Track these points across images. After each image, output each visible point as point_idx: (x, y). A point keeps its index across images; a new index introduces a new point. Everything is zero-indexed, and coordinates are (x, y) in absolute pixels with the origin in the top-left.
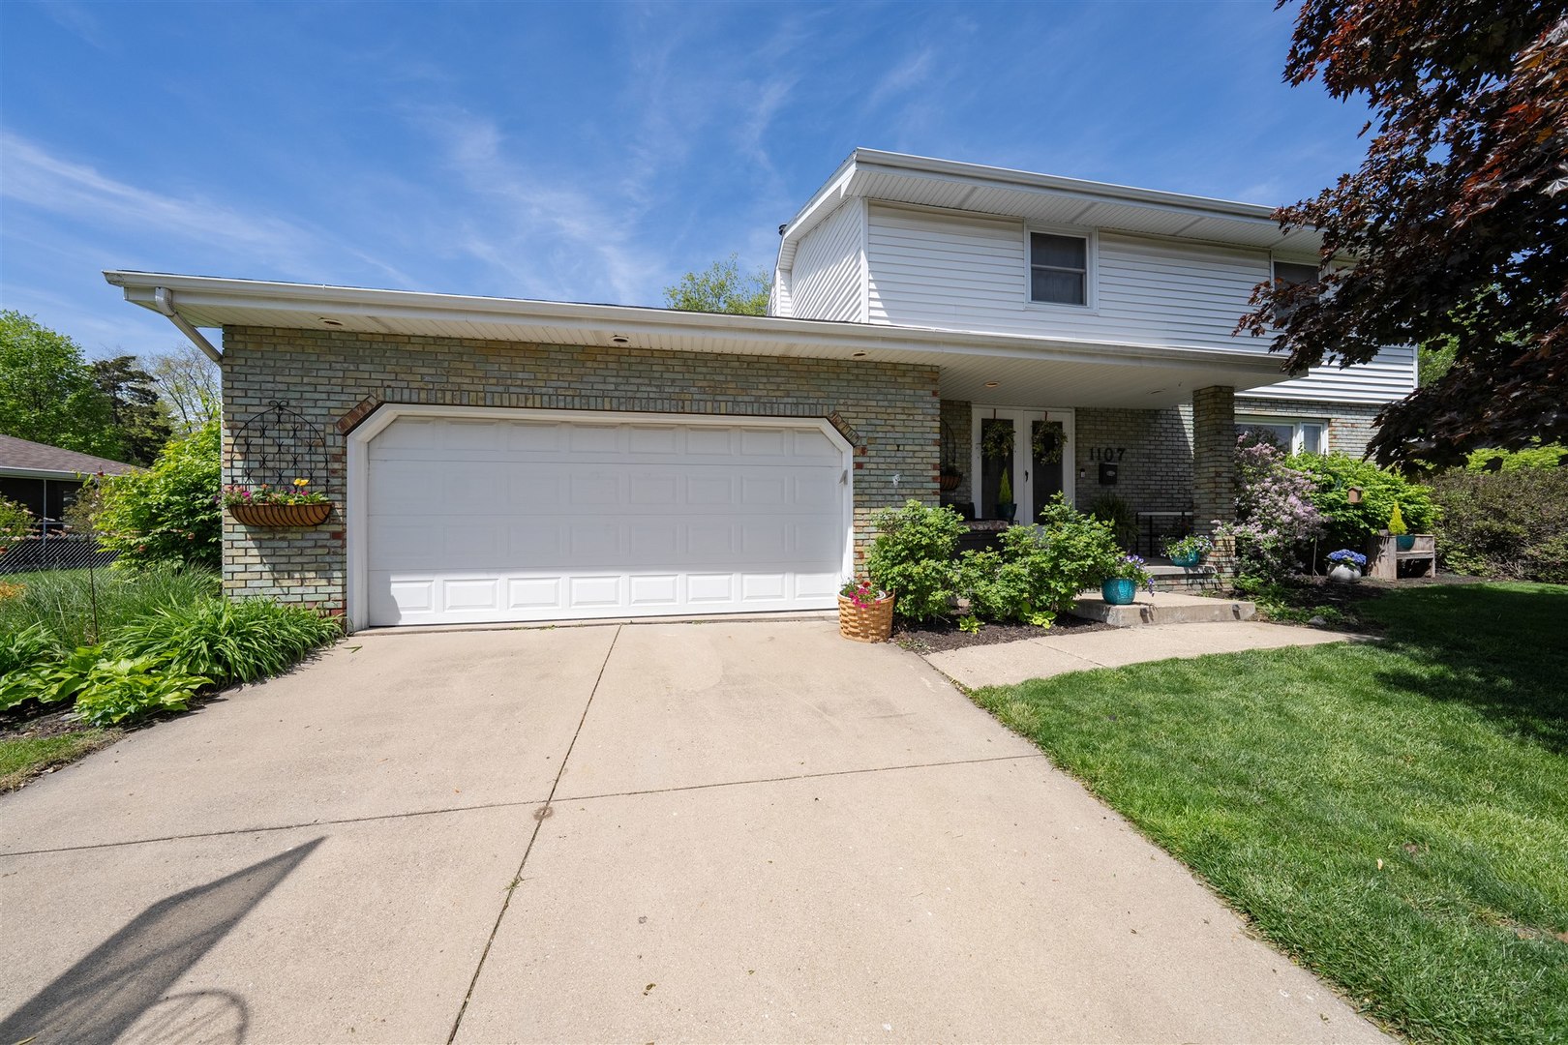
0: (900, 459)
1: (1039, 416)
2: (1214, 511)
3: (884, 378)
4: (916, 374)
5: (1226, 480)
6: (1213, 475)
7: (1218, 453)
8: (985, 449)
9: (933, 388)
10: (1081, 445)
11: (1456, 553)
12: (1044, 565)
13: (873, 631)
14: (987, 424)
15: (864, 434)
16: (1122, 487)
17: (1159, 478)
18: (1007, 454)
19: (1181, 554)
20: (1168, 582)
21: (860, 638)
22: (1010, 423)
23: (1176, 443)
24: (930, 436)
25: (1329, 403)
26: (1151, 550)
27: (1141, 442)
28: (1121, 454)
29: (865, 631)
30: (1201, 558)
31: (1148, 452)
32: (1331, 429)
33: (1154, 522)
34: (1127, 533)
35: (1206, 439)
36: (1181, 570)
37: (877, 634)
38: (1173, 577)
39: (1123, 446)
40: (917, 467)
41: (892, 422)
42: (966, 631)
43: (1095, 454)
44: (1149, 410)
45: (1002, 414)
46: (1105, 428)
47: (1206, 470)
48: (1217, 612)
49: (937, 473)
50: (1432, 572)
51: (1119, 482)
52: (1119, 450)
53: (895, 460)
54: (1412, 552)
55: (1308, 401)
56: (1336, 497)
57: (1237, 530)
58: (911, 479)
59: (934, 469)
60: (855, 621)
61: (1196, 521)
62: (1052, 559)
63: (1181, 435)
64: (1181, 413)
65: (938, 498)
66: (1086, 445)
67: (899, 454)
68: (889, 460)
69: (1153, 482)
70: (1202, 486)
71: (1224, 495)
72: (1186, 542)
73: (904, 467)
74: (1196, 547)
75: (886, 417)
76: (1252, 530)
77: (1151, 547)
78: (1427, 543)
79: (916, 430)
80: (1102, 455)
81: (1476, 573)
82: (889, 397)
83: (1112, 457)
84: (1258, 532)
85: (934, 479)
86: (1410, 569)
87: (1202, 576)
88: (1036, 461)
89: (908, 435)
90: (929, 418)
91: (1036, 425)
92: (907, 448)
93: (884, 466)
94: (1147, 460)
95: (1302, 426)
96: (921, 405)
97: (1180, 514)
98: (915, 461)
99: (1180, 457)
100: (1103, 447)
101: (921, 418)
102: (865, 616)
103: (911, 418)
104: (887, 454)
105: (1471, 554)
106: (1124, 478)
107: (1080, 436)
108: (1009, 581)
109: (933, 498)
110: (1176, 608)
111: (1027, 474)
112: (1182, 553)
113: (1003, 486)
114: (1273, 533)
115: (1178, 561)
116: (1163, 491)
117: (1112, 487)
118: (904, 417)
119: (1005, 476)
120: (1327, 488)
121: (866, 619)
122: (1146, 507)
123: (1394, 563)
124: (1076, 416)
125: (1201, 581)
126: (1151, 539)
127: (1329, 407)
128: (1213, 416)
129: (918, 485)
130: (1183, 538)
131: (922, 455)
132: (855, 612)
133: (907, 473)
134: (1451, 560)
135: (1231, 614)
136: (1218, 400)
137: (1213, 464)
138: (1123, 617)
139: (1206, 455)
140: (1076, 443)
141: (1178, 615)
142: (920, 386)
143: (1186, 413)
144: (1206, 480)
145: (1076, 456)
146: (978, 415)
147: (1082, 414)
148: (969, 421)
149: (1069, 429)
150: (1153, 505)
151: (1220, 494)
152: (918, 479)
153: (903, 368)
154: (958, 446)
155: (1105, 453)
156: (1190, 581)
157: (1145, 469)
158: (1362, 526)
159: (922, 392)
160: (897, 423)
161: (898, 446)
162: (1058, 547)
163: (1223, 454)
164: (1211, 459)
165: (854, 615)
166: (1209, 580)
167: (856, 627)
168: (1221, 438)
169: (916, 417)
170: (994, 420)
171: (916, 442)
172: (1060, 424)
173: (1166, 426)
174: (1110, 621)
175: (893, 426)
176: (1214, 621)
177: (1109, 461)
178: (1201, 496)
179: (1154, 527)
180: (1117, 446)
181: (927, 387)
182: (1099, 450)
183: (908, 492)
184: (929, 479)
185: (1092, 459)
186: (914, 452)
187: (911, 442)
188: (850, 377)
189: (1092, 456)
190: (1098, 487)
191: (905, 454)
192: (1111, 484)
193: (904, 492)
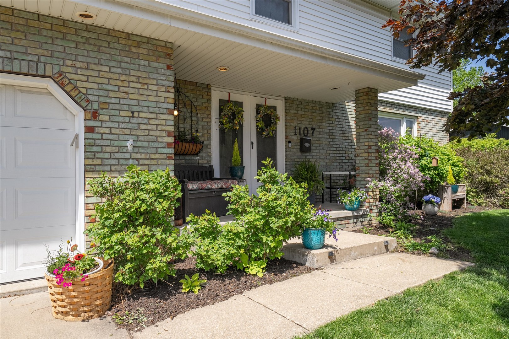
0: (134, 125)
1: (261, 101)
2: (367, 171)
3: (117, 46)
4: (150, 47)
5: (374, 151)
6: (367, 147)
7: (370, 133)
8: (222, 123)
9: (167, 61)
10: (288, 124)
11: (471, 193)
12: (257, 223)
13: (85, 309)
14: (223, 103)
15: (95, 98)
16: (314, 154)
17: (335, 149)
18: (238, 128)
19: (350, 202)
20: (343, 222)
21: (70, 318)
22: (240, 104)
23: (344, 126)
24: (165, 105)
25: (417, 107)
26: (331, 197)
27: (324, 124)
28: (313, 132)
29: (77, 310)
30: (361, 203)
31: (328, 131)
32: (418, 122)
33: (333, 178)
34: (317, 187)
35: (363, 123)
36: (349, 213)
37: (91, 311)
39: (314, 127)
40: (152, 133)
41: (126, 90)
42: (188, 292)
43: (298, 131)
44: (329, 103)
45: (235, 97)
46: (303, 113)
47: (363, 144)
48: (376, 248)
49: (171, 140)
50: (465, 205)
51: (312, 151)
52: (312, 129)
53: (130, 126)
54: (458, 194)
55: (408, 105)
56: (426, 163)
57: (380, 184)
58: (145, 144)
59: (169, 136)
60: (62, 300)
61: (358, 179)
62: (264, 217)
63: (347, 121)
64: (347, 107)
65: (173, 162)
66: (292, 124)
67: (133, 120)
68: (122, 125)
69: (331, 152)
70: (361, 155)
71: (373, 161)
72: (353, 194)
73: (139, 132)
74: (358, 197)
75: (119, 83)
76: (387, 184)
77: (331, 195)
78: (463, 188)
79: (150, 98)
80: (302, 132)
81: (480, 205)
82: (123, 65)
83: (308, 133)
84: (391, 186)
85: (169, 145)
86: (457, 204)
87: (362, 216)
88: (259, 134)
89: (142, 103)
90: (163, 89)
91: (259, 107)
92: (142, 115)
93: (117, 131)
94: (328, 137)
95: (405, 120)
96: (155, 76)
97: (348, 173)
98: (149, 127)
99: (347, 135)
100: (303, 126)
101: (155, 88)
102: (73, 294)
103: (146, 87)
104: (121, 119)
105: (478, 194)
106: (315, 148)
107: (288, 118)
108: (229, 240)
109: (168, 162)
110: (351, 248)
111: (252, 143)
112: (351, 201)
113: (234, 153)
114: (398, 186)
115: (348, 207)
116: (337, 158)
117: (307, 154)
118: (139, 86)
119: (236, 146)
120: (421, 157)
121: (75, 297)
122: (328, 168)
123: (450, 201)
124: (285, 103)
126: (331, 190)
127: (418, 110)
128: (367, 108)
129: (154, 150)
130: (351, 191)
131: (157, 122)
132: (61, 290)
133: (142, 138)
134: (470, 197)
135: (383, 248)
136: (370, 97)
137: (367, 140)
138: (317, 261)
139: (363, 134)
140: (286, 122)
141: (353, 254)
142: (154, 58)
143: (351, 107)
144: (363, 151)
145: (286, 132)
146: (216, 96)
147: (288, 101)
148: (209, 100)
149: (281, 112)
150: (332, 167)
151: (371, 160)
152: (153, 144)
153: (139, 39)
154: (200, 119)
155: (304, 131)
157: (327, 142)
158: (437, 180)
159: (156, 65)
160: (131, 91)
161: (133, 112)
162: (268, 207)
163: (373, 133)
164: (366, 137)
165: (61, 294)
166: (366, 219)
167: (64, 307)
168: (372, 123)
169: (151, 87)
170: (228, 101)
171: (151, 110)
172: (275, 108)
173: (338, 114)
174: (308, 264)
175: (127, 93)
176: (374, 255)
177: (306, 136)
178: (360, 162)
179: (332, 181)
180: (310, 126)
181: (161, 60)
182: (300, 128)
183: (143, 156)
184: (164, 145)
185: (295, 134)
186: (149, 119)
187: (145, 109)
188: (80, 39)
189: (295, 132)
190: (299, 153)
191: (140, 121)
192: (307, 152)
193: (138, 156)
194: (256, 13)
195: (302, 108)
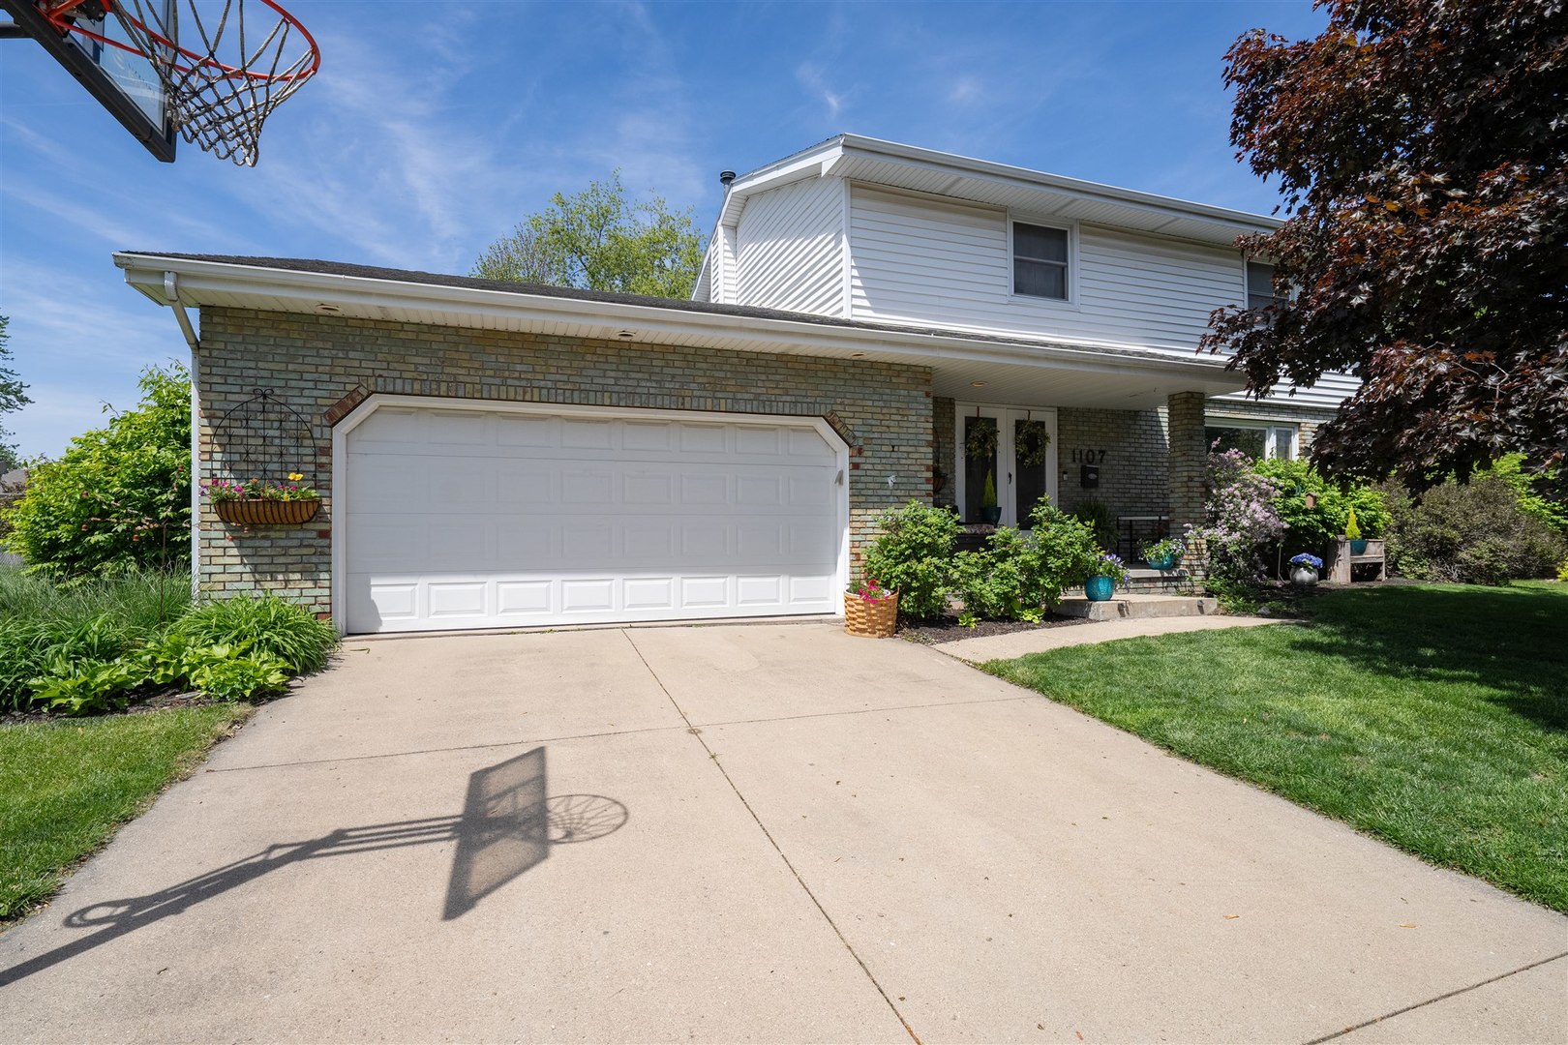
0: (895, 460)
1: (1022, 415)
2: (1186, 514)
3: (879, 378)
4: (910, 374)
5: (1198, 484)
6: (1185, 479)
7: (1190, 458)
8: (968, 450)
9: (927, 389)
10: (1063, 446)
11: (1406, 557)
12: (1034, 563)
13: (881, 627)
14: (971, 422)
15: (860, 434)
16: (1104, 490)
17: (1140, 482)
18: (991, 455)
19: (1157, 557)
20: (1146, 585)
21: (867, 634)
22: (993, 422)
23: (1155, 446)
24: (924, 437)
25: (1299, 407)
26: (1131, 557)
27: (1121, 444)
28: (1102, 457)
29: (873, 627)
30: (1175, 561)
31: (1128, 454)
32: (1301, 433)
33: (1135, 527)
34: (1108, 537)
35: (1179, 444)
36: (1157, 573)
37: (884, 630)
39: (1104, 448)
40: (911, 468)
41: (887, 423)
42: (965, 626)
43: (1077, 456)
44: (1130, 411)
45: (986, 412)
46: (1087, 428)
47: (1179, 475)
48: (1184, 607)
49: (930, 475)
50: (1383, 576)
51: (1100, 485)
52: (1100, 452)
53: (890, 461)
54: (1364, 556)
55: (1280, 405)
56: (1298, 502)
57: (1207, 533)
58: (905, 480)
59: (927, 471)
60: (863, 617)
61: (1172, 526)
62: (1041, 557)
63: (1160, 437)
64: (1160, 415)
65: (931, 499)
66: (1069, 446)
67: (894, 455)
68: (884, 461)
69: (1134, 486)
70: (1177, 490)
71: (1196, 500)
72: (1161, 545)
73: (899, 468)
74: (1170, 550)
75: (881, 417)
76: (1219, 534)
77: (1131, 553)
78: (1379, 547)
79: (910, 431)
80: (1084, 457)
81: (1421, 577)
82: (884, 397)
83: (1093, 459)
84: (1224, 535)
85: (928, 480)
86: (1364, 572)
87: (1176, 579)
88: (1019, 462)
89: (902, 436)
90: (923, 419)
91: (1019, 424)
92: (902, 449)
93: (879, 467)
94: (1127, 463)
95: (1274, 430)
96: (914, 405)
97: (1157, 518)
98: (909, 462)
99: (1160, 460)
100: (1085, 449)
101: (914, 418)
102: (873, 612)
103: (905, 418)
104: (882, 455)
105: (1418, 559)
106: (1105, 481)
107: (1063, 437)
108: (1002, 579)
109: (927, 499)
110: (1149, 603)
111: (1010, 476)
112: (1159, 556)
113: (987, 488)
114: (1236, 536)
115: (1155, 564)
116: (1143, 496)
117: (1093, 490)
118: (899, 418)
119: (989, 477)
120: (1290, 493)
121: (874, 615)
122: (1127, 511)
123: (1349, 567)
124: (1059, 415)
125: (1176, 583)
126: (1131, 544)
127: (1299, 411)
128: (1185, 421)
129: (913, 487)
130: (1159, 542)
131: (916, 456)
132: (863, 608)
133: (901, 474)
134: (1402, 565)
135: (1196, 609)
136: (1190, 406)
137: (1186, 468)
138: (1103, 612)
139: (1180, 459)
140: (1059, 444)
141: (1151, 610)
142: (914, 386)
143: (1163, 414)
144: (1179, 485)
145: (1059, 458)
146: (961, 413)
147: (1064, 413)
148: (953, 419)
149: (1051, 429)
150: (1133, 509)
151: (1192, 498)
152: (912, 480)
153: (898, 368)
154: (941, 445)
155: (1087, 455)
156: (1166, 584)
157: (1126, 472)
158: (1320, 531)
159: (915, 393)
160: (892, 424)
161: (893, 447)
162: (1046, 546)
163: (1195, 459)
164: (1184, 464)
165: (863, 611)
166: (1183, 583)
167: (863, 624)
168: (1193, 443)
169: (910, 418)
170: (977, 419)
171: (911, 443)
172: (1042, 424)
173: (1145, 427)
174: (1091, 616)
175: (888, 427)
176: (1181, 615)
177: (1090, 463)
178: (1176, 500)
179: (1134, 532)
180: (1098, 448)
181: (920, 387)
182: (1081, 452)
183: (903, 493)
184: (923, 480)
185: (1074, 461)
186: (908, 453)
187: (905, 443)
188: (847, 376)
189: (1074, 458)
190: (1080, 489)
191: (900, 455)
192: (1092, 487)
193: (898, 493)
194: (1015, 292)
195: (1084, 422)
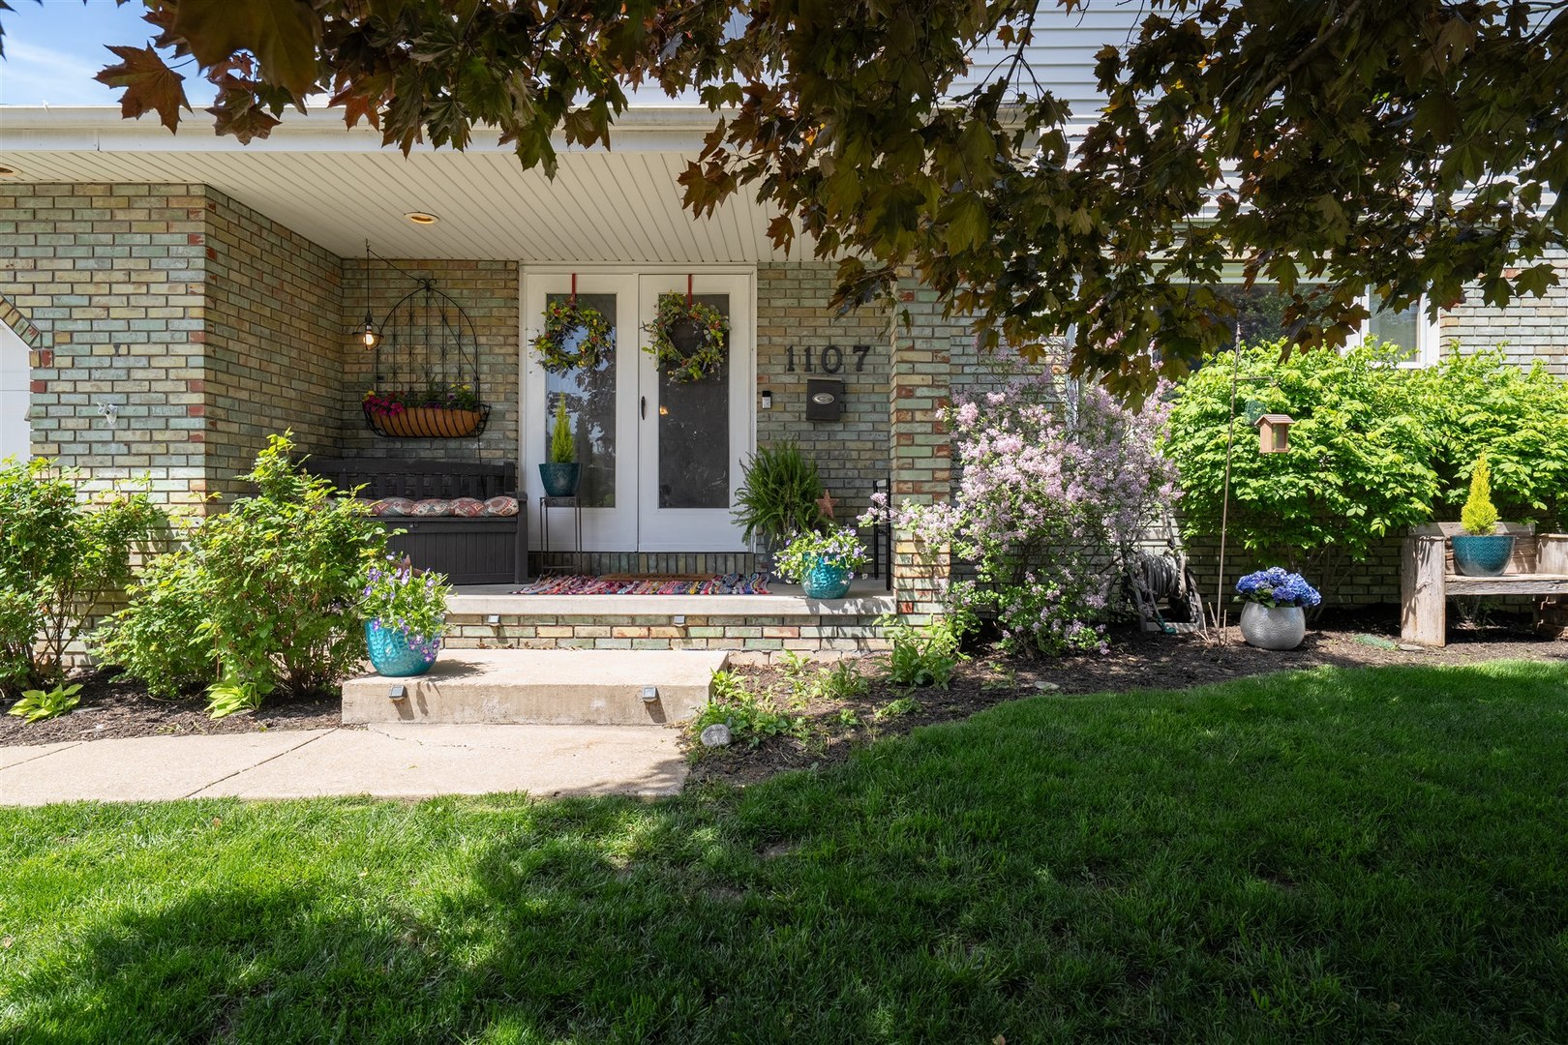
0: (120, 372)
1: (676, 285)
3: (88, 214)
4: (154, 202)
5: (927, 404)
9: (191, 228)
10: (769, 341)
14: (557, 302)
15: (47, 325)
16: (863, 427)
20: (773, 631)
22: (608, 301)
24: (185, 325)
28: (861, 359)
36: (795, 605)
38: (782, 620)
39: (865, 341)
40: (156, 386)
41: (103, 301)
43: (800, 359)
45: (591, 283)
48: (599, 703)
49: (198, 399)
51: (851, 417)
52: (856, 348)
53: (111, 374)
58: (144, 411)
59: (193, 391)
65: (202, 448)
66: (777, 340)
67: (118, 362)
68: (97, 375)
71: (919, 439)
73: (129, 387)
75: (91, 289)
79: (153, 313)
80: (814, 360)
82: (99, 251)
83: (839, 364)
85: (192, 411)
87: (860, 621)
88: (664, 375)
89: (137, 325)
90: (182, 289)
92: (135, 349)
93: (88, 387)
96: (164, 263)
98: (151, 374)
100: (818, 344)
101: (164, 289)
103: (144, 290)
104: (94, 362)
106: (868, 407)
109: (191, 447)
111: (645, 403)
117: (839, 427)
118: (130, 289)
123: (1448, 605)
124: (760, 281)
125: (858, 631)
129: (160, 424)
131: (167, 362)
133: (135, 399)
142: (163, 225)
145: (758, 366)
146: (538, 287)
148: (513, 300)
149: (742, 308)
152: (158, 411)
153: (130, 191)
154: (483, 349)
155: (825, 354)
156: (827, 631)
159: (166, 239)
160: (113, 301)
161: (117, 346)
164: (895, 359)
166: (878, 631)
168: (915, 309)
169: (154, 289)
171: (155, 337)
172: (721, 302)
175: (107, 308)
176: (589, 722)
177: (831, 372)
180: (853, 341)
181: (176, 227)
182: (808, 350)
183: (138, 436)
184: (182, 410)
185: (791, 369)
186: (150, 357)
187: (143, 337)
188: (22, 216)
189: (791, 363)
190: (806, 426)
191: (131, 362)
192: (837, 420)
193: (129, 436)
195: (815, 289)
